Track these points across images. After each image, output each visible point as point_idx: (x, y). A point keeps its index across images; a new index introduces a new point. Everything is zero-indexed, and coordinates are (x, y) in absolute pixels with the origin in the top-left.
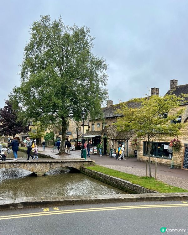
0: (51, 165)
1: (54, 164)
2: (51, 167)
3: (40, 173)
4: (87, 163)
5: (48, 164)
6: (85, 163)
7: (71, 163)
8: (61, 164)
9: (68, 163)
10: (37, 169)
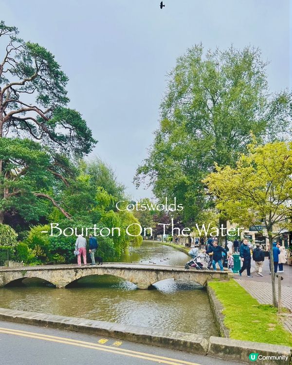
0: (157, 274)
1: (161, 273)
2: (157, 278)
3: (143, 285)
4: (219, 275)
5: (154, 273)
6: (214, 276)
7: (190, 273)
8: (173, 273)
9: (184, 273)
10: (137, 279)
